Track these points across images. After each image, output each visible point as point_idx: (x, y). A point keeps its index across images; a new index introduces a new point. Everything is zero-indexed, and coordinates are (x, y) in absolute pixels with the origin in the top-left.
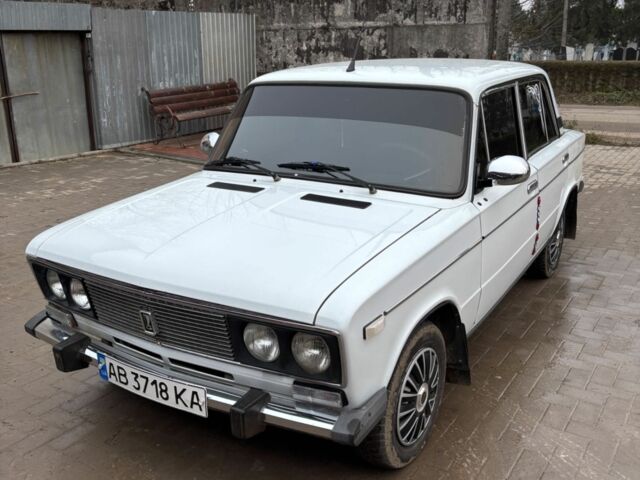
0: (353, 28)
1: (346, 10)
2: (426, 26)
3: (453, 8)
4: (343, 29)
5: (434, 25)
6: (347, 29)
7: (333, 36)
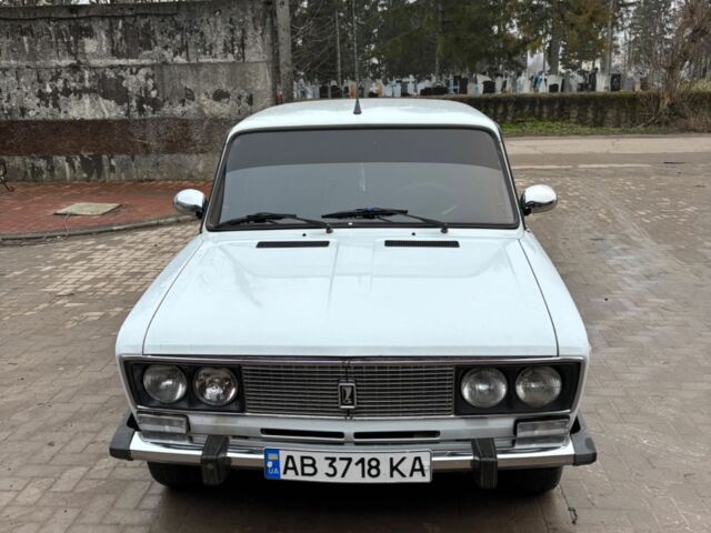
0: (112, 67)
1: (100, 46)
2: (201, 64)
3: (229, 45)
4: (99, 68)
5: (210, 64)
6: (105, 68)
7: (87, 76)
